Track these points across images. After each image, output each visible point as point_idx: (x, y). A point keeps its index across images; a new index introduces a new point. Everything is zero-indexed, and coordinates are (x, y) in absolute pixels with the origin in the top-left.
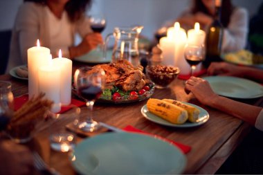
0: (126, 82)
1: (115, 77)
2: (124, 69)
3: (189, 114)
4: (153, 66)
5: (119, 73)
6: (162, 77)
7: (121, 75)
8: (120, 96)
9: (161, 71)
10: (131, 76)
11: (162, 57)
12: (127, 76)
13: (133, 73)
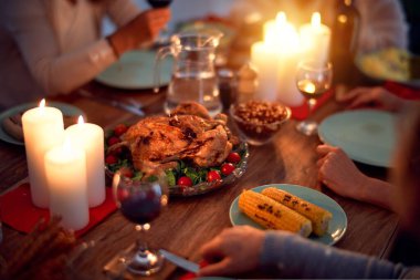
0: (199, 153)
1: (180, 144)
2: (195, 129)
3: (314, 224)
4: (243, 105)
5: (186, 138)
6: (259, 130)
7: (190, 141)
8: (191, 184)
9: (257, 116)
10: (209, 144)
11: (256, 83)
12: (201, 144)
13: (212, 139)
